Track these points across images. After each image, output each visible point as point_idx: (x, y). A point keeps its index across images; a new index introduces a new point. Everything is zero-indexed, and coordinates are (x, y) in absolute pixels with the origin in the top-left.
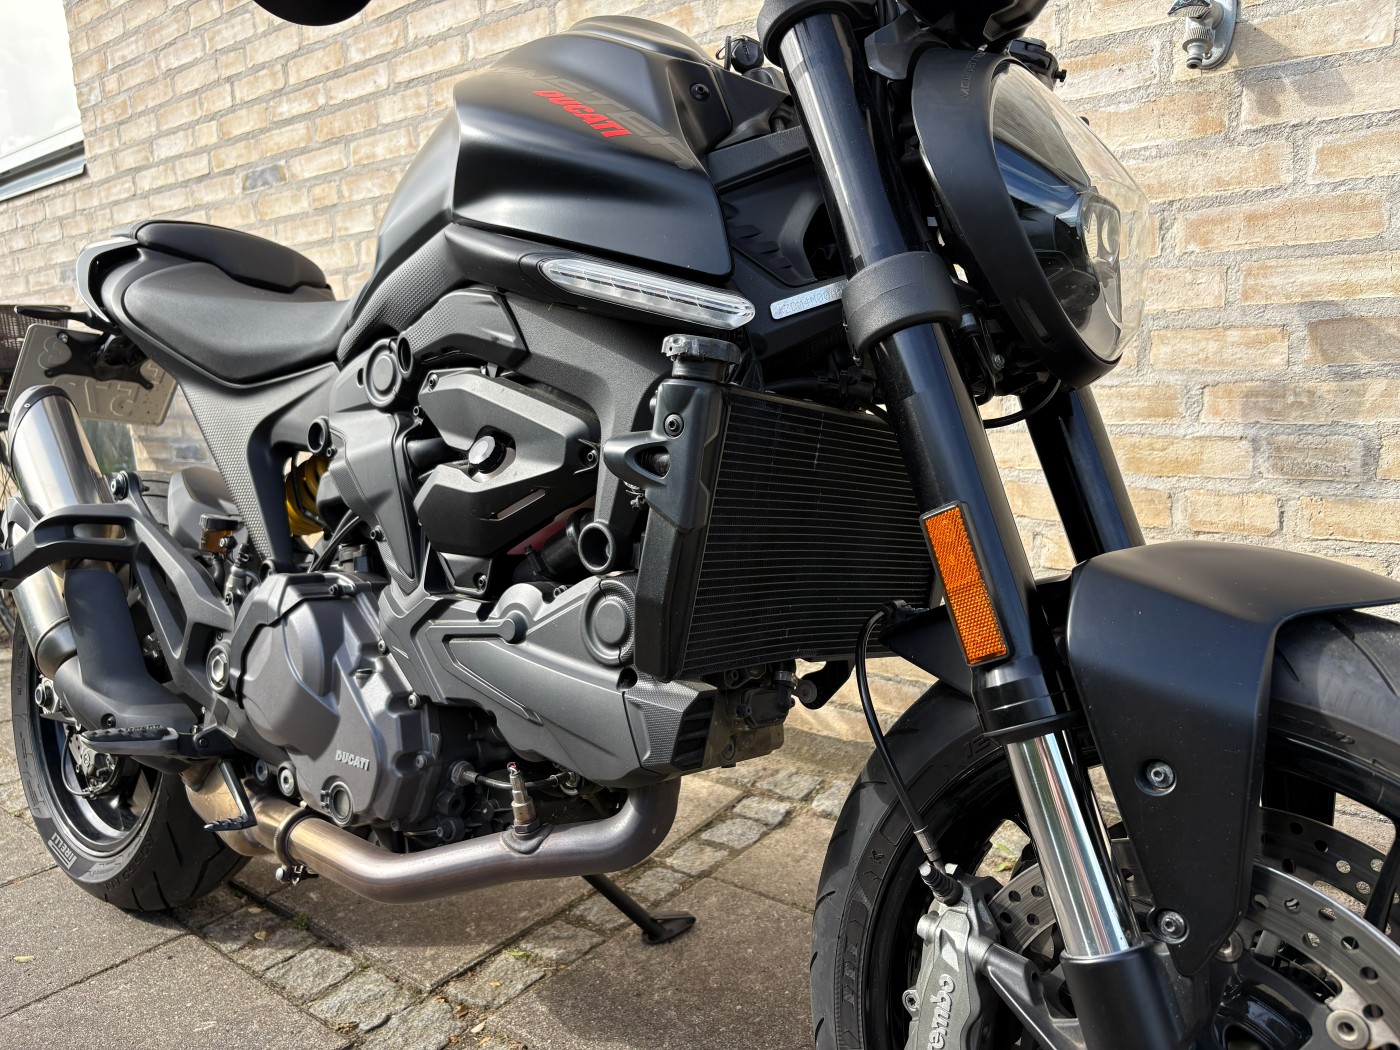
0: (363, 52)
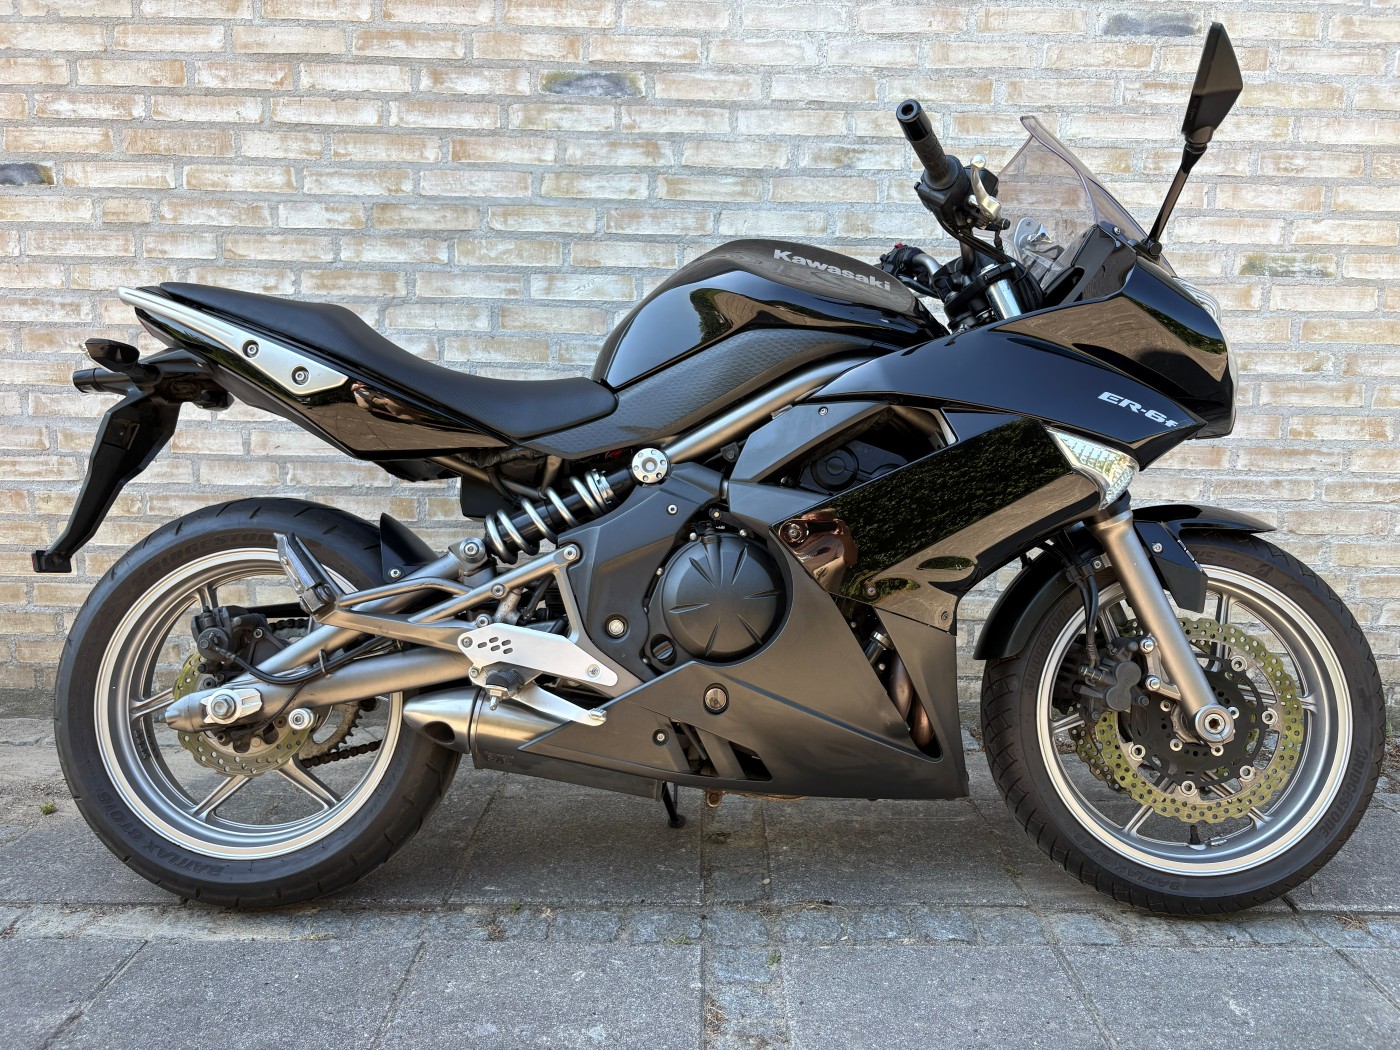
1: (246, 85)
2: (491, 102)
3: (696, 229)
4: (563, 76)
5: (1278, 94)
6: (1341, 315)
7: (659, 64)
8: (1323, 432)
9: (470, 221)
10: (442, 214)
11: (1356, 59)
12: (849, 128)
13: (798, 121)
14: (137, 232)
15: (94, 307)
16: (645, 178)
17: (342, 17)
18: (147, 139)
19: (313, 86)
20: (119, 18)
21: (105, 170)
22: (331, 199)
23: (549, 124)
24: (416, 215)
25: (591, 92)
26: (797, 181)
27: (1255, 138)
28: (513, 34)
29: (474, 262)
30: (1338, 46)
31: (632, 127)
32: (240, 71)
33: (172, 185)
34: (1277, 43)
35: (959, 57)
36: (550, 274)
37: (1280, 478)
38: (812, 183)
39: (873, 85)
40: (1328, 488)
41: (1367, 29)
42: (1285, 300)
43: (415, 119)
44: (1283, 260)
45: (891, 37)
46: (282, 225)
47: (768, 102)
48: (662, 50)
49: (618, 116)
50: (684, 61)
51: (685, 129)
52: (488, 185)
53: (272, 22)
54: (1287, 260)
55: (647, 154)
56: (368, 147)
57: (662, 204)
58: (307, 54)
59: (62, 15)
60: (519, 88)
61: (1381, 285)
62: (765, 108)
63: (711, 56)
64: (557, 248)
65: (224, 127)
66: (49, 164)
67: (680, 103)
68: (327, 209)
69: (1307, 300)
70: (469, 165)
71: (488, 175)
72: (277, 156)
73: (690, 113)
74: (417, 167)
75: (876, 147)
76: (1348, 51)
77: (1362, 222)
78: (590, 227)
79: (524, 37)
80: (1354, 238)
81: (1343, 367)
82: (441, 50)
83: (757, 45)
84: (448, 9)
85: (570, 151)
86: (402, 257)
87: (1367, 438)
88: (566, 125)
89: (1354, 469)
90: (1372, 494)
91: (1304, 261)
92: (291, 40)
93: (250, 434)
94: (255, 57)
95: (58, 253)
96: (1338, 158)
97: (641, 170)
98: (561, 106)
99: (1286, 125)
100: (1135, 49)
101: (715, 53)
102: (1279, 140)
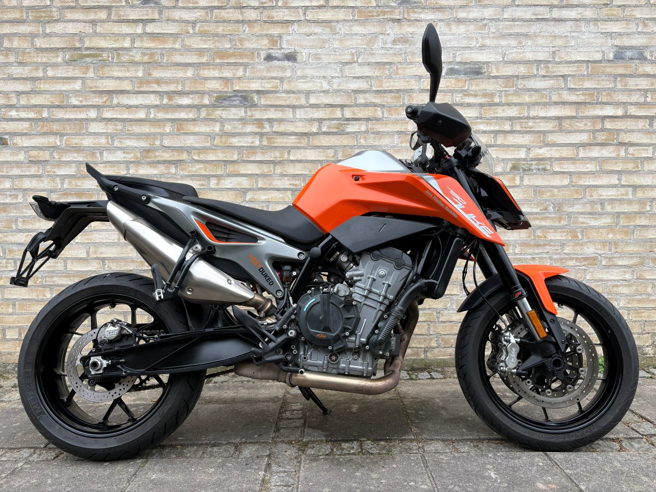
0: (81, 102)
1: (91, 103)
2: (193, 107)
3: (280, 158)
4: (222, 96)
5: (519, 97)
6: (553, 187)
7: (263, 91)
8: (551, 236)
9: (185, 156)
10: (172, 154)
11: (551, 82)
12: (343, 115)
13: (321, 112)
14: (43, 164)
15: (24, 196)
16: (258, 137)
17: (131, 76)
18: (48, 126)
19: (119, 103)
20: (38, 77)
21: (30, 139)
22: (126, 148)
23: (217, 116)
24: (162, 154)
25: (234, 103)
26: (322, 137)
27: (511, 115)
28: (202, 80)
29: (186, 173)
30: (544, 76)
31: (252, 116)
32: (88, 98)
33: (59, 144)
34: (517, 77)
35: (386, 85)
36: (218, 177)
37: (534, 256)
38: (328, 138)
39: (352, 97)
40: (555, 260)
41: (555, 69)
42: (530, 181)
43: (161, 115)
44: (527, 164)
45: (358, 78)
46: (105, 160)
47: (308, 105)
48: (263, 85)
49: (246, 112)
50: (273, 89)
51: (274, 117)
52: (192, 141)
53: (102, 78)
54: (530, 165)
55: (259, 127)
56: (142, 127)
57: (265, 147)
58: (116, 91)
59: (14, 77)
60: (204, 102)
61: (570, 174)
62: (307, 107)
63: (284, 87)
64: (221, 167)
65: (81, 120)
66: (7, 137)
67: (272, 106)
68: (124, 153)
69: (539, 181)
70: (184, 133)
71: (192, 137)
72: (103, 131)
73: (276, 110)
74: (162, 135)
75: (354, 122)
76: (548, 78)
77: (560, 148)
78: (235, 157)
79: (206, 81)
80: (557, 155)
81: (557, 208)
82: (172, 88)
83: (303, 82)
84: (175, 71)
85: (226, 127)
86: (155, 172)
87: (570, 238)
88: (224, 116)
89: (565, 252)
90: (574, 262)
91: (536, 165)
92: (110, 85)
93: (89, 248)
94: (94, 92)
95: (9, 174)
96: (547, 122)
97: (256, 134)
98: (222, 108)
99: (524, 109)
100: (459, 81)
101: (286, 86)
102: (521, 116)
